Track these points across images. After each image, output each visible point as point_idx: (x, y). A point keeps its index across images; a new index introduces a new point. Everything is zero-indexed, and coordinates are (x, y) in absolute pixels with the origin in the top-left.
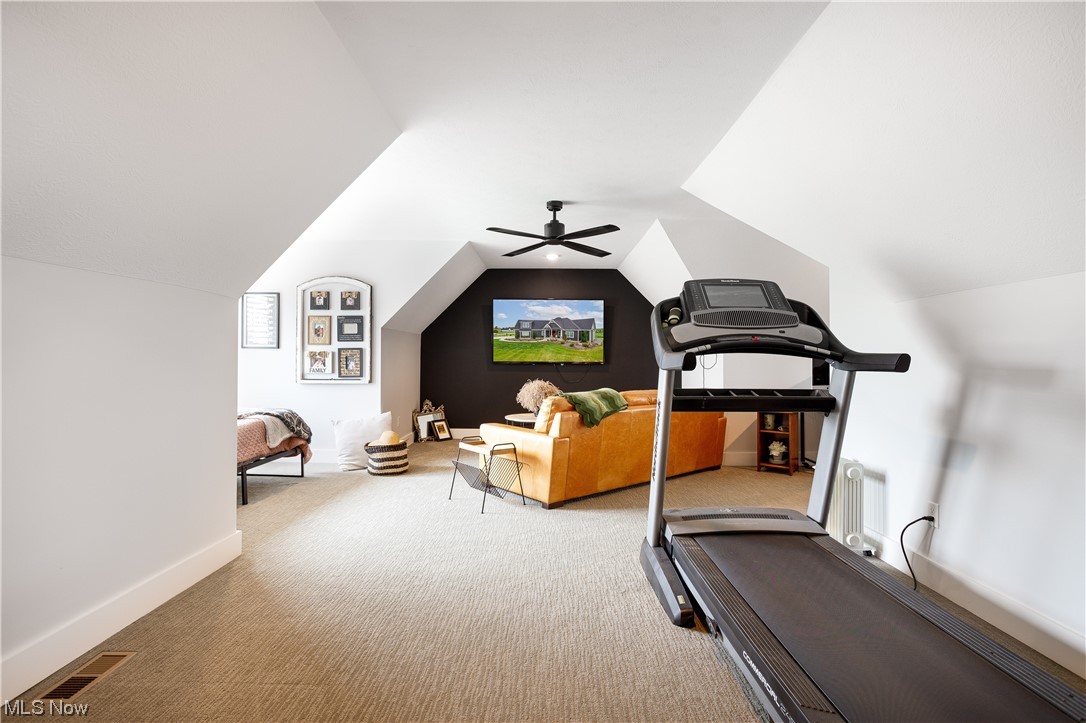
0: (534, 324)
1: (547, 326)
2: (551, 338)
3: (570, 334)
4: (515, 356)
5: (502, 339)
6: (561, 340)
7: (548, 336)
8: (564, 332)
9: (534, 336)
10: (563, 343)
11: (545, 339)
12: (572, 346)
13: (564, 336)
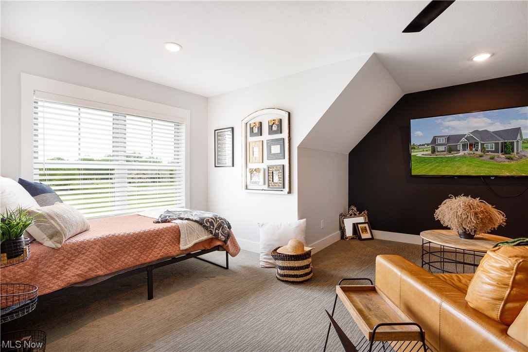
0: (449, 138)
1: (463, 139)
2: (467, 152)
3: (490, 146)
4: (431, 170)
5: (419, 154)
6: (479, 153)
7: (464, 149)
8: (482, 144)
9: (450, 150)
10: (481, 156)
11: (462, 153)
12: (492, 158)
13: (483, 149)
